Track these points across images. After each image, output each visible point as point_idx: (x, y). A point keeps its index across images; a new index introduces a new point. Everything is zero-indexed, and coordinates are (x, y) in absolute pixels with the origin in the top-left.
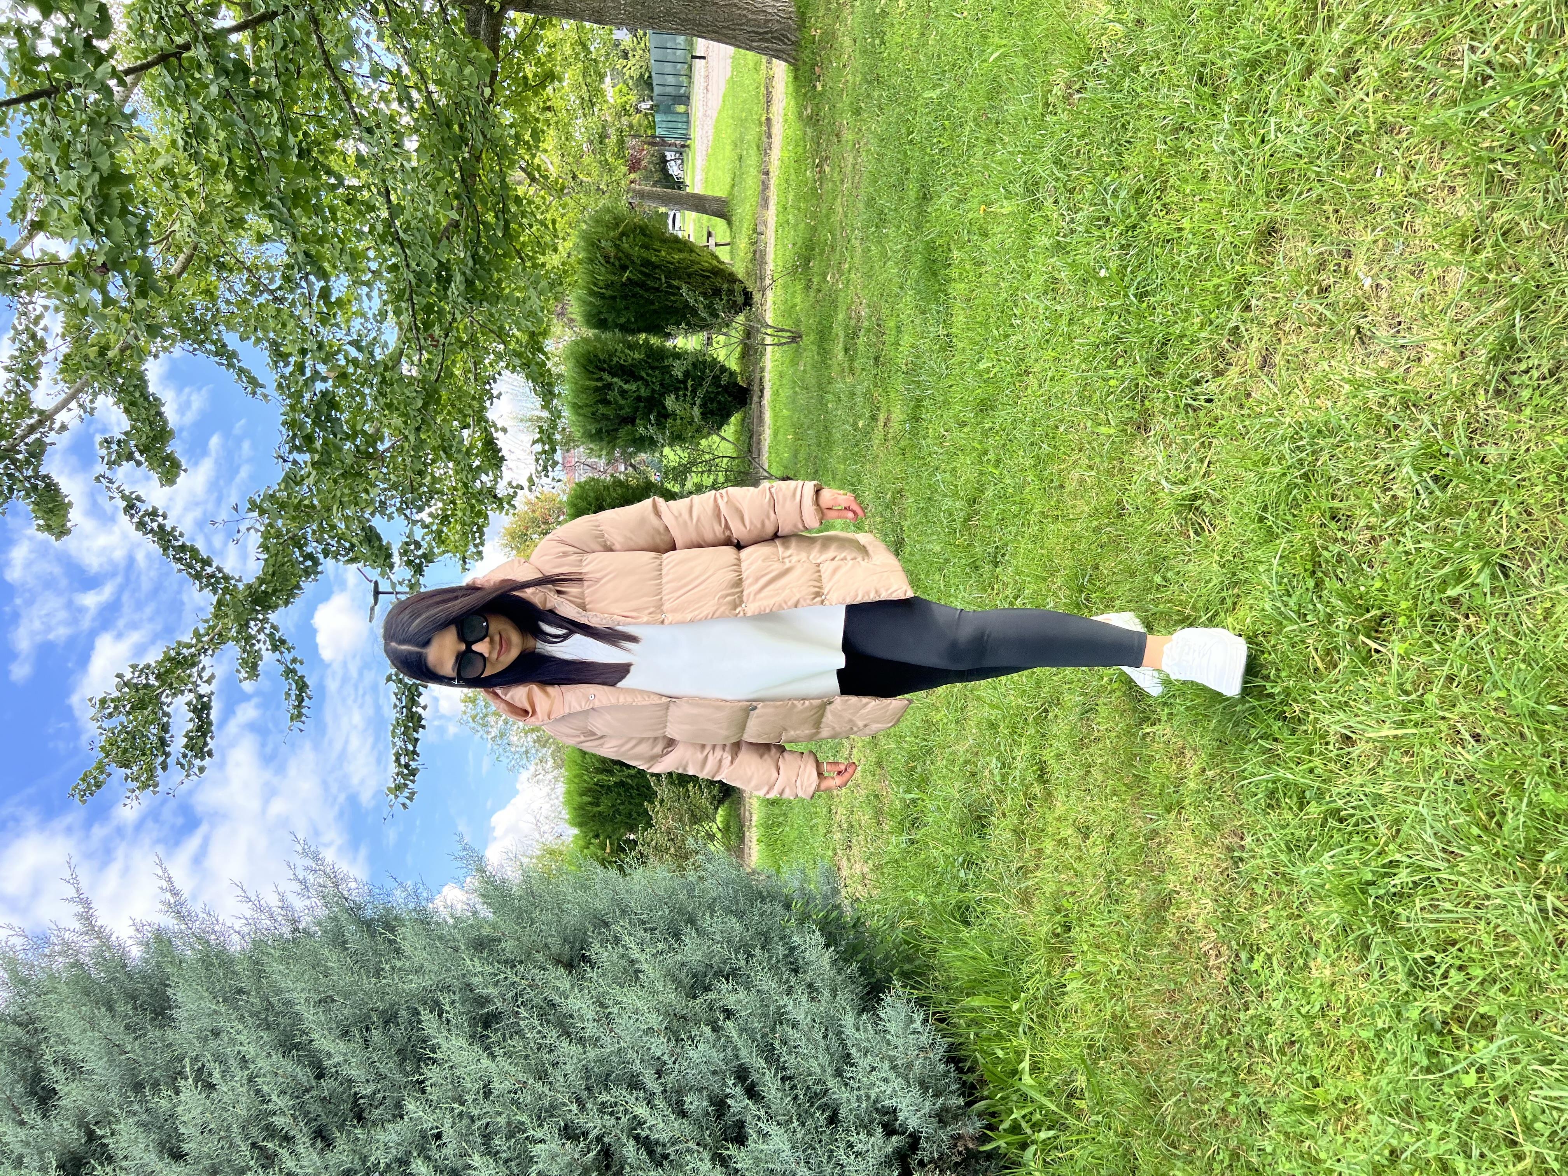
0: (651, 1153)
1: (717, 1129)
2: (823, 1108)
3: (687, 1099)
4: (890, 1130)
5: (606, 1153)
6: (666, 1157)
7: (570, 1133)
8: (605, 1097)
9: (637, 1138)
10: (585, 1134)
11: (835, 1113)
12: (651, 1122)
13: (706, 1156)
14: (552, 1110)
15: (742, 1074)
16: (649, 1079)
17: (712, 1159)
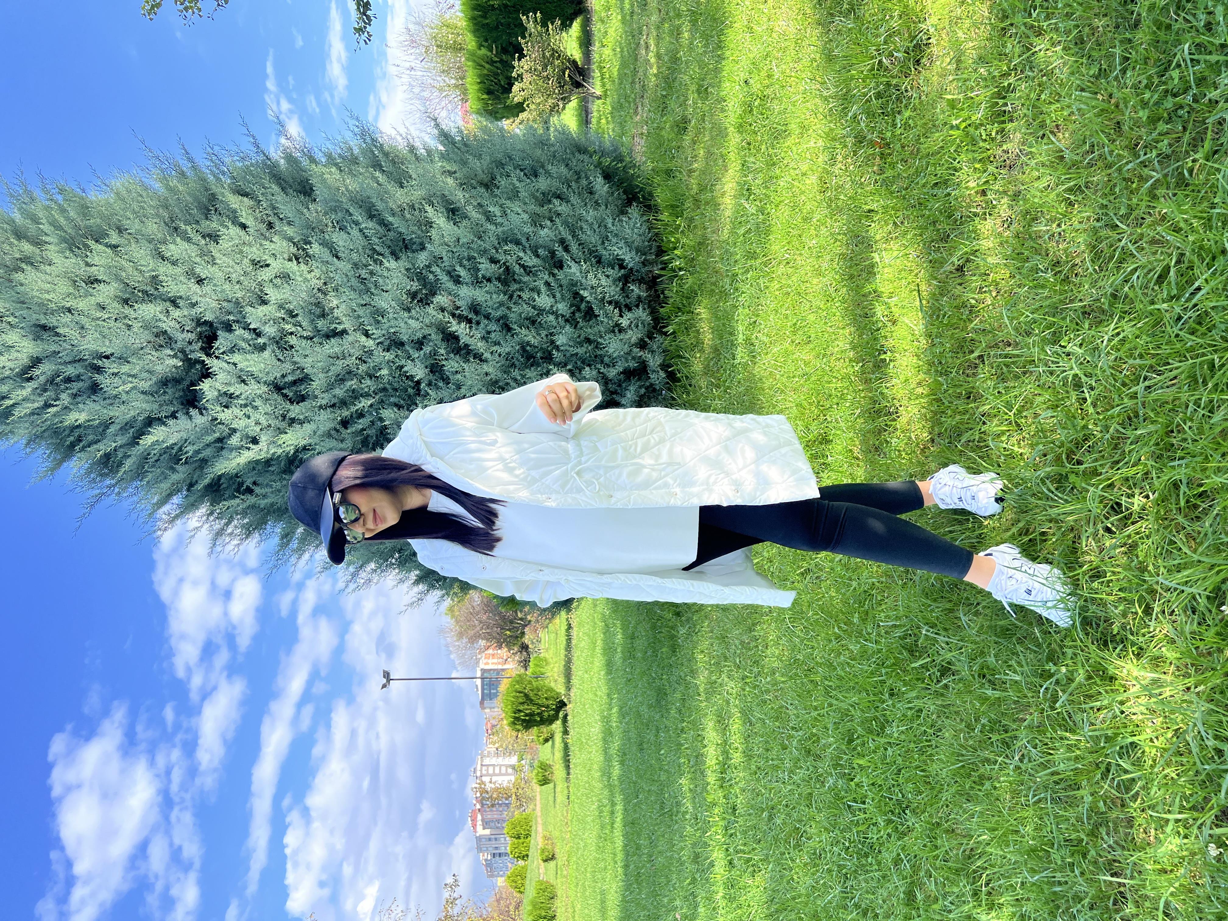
0: (525, 270)
1: (552, 262)
2: (595, 257)
3: (539, 251)
4: (621, 267)
5: (507, 268)
6: (531, 272)
7: (493, 261)
8: (506, 248)
9: (519, 264)
10: (499, 261)
11: (600, 258)
12: (525, 259)
13: (547, 272)
14: (485, 251)
15: (562, 242)
16: (524, 240)
17: (549, 274)
